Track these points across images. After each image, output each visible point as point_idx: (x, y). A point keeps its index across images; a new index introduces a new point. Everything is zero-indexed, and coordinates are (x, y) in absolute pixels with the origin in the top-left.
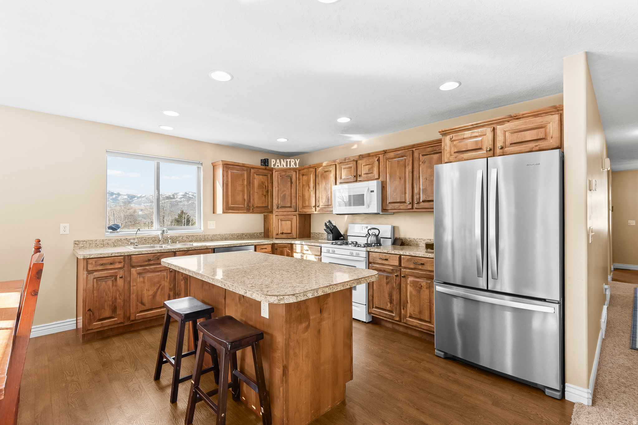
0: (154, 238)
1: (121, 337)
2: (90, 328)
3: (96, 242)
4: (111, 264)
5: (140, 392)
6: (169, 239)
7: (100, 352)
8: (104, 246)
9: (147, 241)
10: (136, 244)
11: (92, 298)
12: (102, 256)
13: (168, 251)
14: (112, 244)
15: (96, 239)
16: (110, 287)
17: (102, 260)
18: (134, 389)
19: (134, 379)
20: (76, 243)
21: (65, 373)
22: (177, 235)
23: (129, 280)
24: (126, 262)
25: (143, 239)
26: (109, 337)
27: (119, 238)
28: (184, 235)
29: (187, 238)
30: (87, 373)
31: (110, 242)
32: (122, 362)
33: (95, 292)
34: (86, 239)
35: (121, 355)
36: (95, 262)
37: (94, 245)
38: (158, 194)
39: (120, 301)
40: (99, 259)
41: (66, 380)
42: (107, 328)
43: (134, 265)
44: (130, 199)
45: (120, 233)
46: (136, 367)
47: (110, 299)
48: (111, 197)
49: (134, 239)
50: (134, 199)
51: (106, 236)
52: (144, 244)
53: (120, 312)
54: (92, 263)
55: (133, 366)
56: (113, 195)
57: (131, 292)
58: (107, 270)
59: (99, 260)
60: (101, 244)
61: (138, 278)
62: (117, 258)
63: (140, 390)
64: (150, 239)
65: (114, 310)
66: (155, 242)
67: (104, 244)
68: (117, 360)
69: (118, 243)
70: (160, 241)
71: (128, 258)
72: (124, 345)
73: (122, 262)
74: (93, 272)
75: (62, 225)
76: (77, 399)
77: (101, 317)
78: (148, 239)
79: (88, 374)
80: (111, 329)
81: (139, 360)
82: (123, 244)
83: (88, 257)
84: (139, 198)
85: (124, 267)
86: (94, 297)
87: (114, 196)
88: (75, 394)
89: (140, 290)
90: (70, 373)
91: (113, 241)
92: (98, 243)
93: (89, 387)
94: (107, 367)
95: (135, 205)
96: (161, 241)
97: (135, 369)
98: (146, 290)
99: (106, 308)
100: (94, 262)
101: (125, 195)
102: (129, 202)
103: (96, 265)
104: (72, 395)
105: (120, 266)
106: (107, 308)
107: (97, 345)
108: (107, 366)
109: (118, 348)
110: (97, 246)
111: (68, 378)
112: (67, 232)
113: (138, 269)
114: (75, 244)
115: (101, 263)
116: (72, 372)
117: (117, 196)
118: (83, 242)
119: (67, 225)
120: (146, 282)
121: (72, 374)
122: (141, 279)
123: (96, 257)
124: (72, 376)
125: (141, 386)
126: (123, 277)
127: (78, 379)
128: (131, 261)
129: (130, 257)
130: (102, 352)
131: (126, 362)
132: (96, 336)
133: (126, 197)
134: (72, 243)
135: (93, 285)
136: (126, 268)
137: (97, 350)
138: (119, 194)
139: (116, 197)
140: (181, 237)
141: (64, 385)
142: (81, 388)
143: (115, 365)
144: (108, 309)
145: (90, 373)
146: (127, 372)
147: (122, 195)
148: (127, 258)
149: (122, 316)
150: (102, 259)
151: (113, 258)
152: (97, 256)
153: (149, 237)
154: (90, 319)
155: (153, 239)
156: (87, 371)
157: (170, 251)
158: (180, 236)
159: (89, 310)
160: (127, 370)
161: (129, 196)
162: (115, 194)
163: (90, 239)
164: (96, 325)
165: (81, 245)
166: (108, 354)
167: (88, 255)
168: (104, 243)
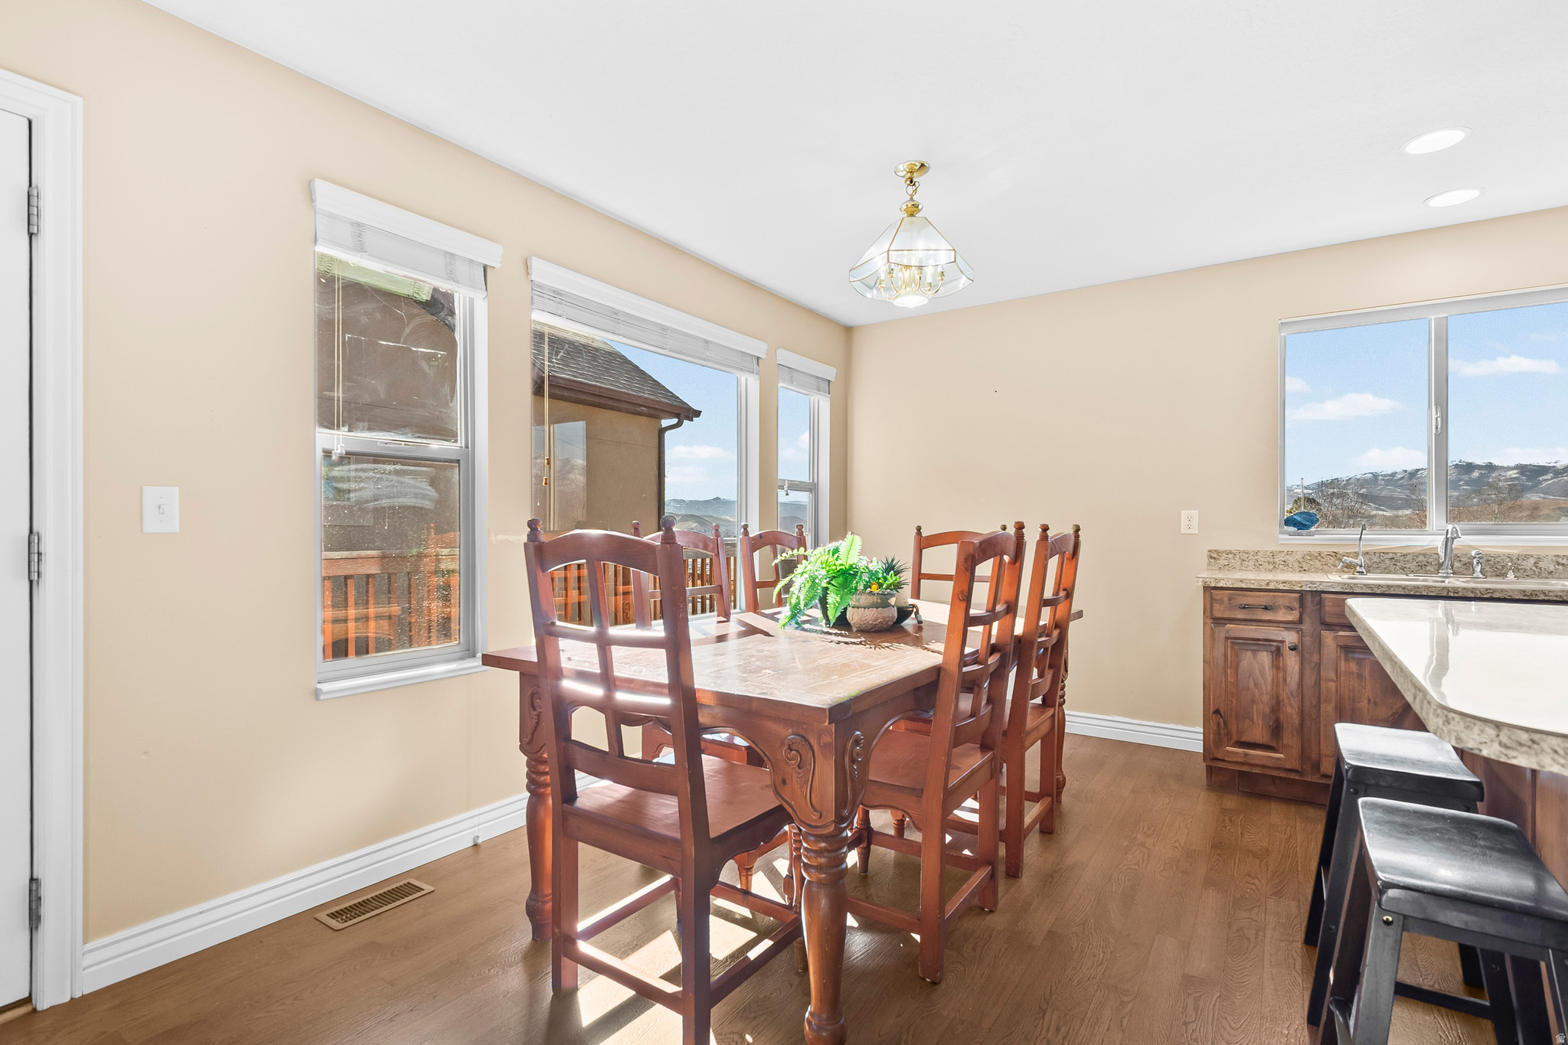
0: (1424, 555)
1: (1293, 809)
2: (1220, 756)
3: (1256, 558)
4: (1266, 608)
5: (1252, 945)
6: (1475, 561)
7: (1227, 818)
8: (1275, 567)
9: (1398, 564)
10: (1358, 569)
11: (1224, 686)
12: (1244, 586)
13: (1445, 594)
14: (1296, 565)
15: (1256, 549)
16: (1264, 667)
17: (1245, 596)
18: (1242, 929)
19: (1256, 910)
20: (1212, 555)
21: (1141, 824)
22: (1515, 552)
23: (1315, 660)
24: (1308, 610)
25: (1386, 556)
26: (1266, 797)
27: (1314, 550)
28: (1542, 553)
29: (1558, 564)
30: (1177, 844)
31: (1290, 559)
32: (1258, 860)
33: (1229, 671)
34: (1233, 547)
35: (1265, 844)
36: (1229, 600)
37: (1251, 563)
38: (1439, 419)
39: (1291, 711)
40: (1239, 592)
41: (1134, 838)
42: (1257, 771)
43: (1328, 620)
44: (1528, 481)
45: (1316, 536)
46: (1279, 888)
47: (1266, 698)
48: (1466, 477)
49: (1356, 555)
50: (1541, 478)
51: (1280, 542)
52: (1390, 572)
53: (1290, 739)
54: (1221, 599)
55: (1276, 881)
56: (1472, 472)
57: (1323, 697)
58: (1259, 624)
59: (1238, 595)
60: (1269, 562)
61: (1343, 662)
62: (1283, 596)
63: (1253, 940)
64: (1409, 558)
65: (1277, 729)
66: (1428, 568)
67: (1274, 561)
68: (1248, 850)
69: (1311, 563)
70: (1440, 565)
71: (1312, 601)
72: (1289, 828)
73: (1296, 609)
74: (1224, 622)
75: (1184, 513)
76: (1129, 880)
77: (1244, 739)
78: (1402, 558)
79: (1177, 848)
80: (1274, 778)
81: (1300, 876)
82: (1326, 567)
83: (1213, 585)
84: (1560, 473)
85: (1300, 621)
86: (1226, 682)
87: (1476, 474)
88: (1131, 868)
89: (1347, 697)
90: (1149, 829)
91: (1297, 557)
92: (1262, 559)
93: (1162, 871)
94: (1219, 855)
95: (1547, 496)
96: (1444, 567)
97: (1275, 890)
98: (1366, 701)
99: (1255, 717)
100: (1226, 599)
101: (1509, 469)
102: (1525, 489)
103: (1231, 608)
104: (1125, 867)
105: (1290, 618)
106: (1259, 721)
107: (1231, 802)
108: (1219, 852)
109: (1270, 827)
110: (1258, 566)
111: (1139, 836)
112: (1195, 530)
113: (1341, 633)
114: (1211, 558)
115: (1242, 603)
116: (1152, 829)
117: (1483, 472)
118: (1227, 554)
119: (1195, 513)
120: (1367, 677)
121: (1150, 832)
122: (1353, 667)
123: (1231, 586)
124: (1148, 836)
125: (1261, 933)
126: (1300, 648)
127: (1154, 846)
128: (1322, 608)
129: (1318, 598)
130: (1230, 821)
131: (1267, 865)
132: (1237, 781)
133: (1513, 474)
134: (1206, 554)
135: (1226, 655)
136: (1307, 626)
137: (1224, 811)
138: (1490, 467)
139: (1482, 476)
140: (1532, 560)
141: (1125, 843)
142: (1147, 866)
143: (1237, 859)
144: (1260, 723)
145: (1180, 848)
146: (1253, 887)
147: (1502, 468)
148: (1309, 598)
149: (1295, 752)
150: (1245, 592)
151: (1272, 594)
152: (1232, 584)
153: (1405, 552)
154: (1219, 734)
155: (1421, 558)
156: (1177, 841)
157: (1451, 594)
158: (1527, 557)
159: (1217, 712)
160: (1256, 881)
161: (1522, 469)
162: (1479, 467)
163: (1242, 548)
164: (1233, 753)
165: (1223, 562)
166: (1240, 831)
167: (1212, 580)
168: (1277, 560)
